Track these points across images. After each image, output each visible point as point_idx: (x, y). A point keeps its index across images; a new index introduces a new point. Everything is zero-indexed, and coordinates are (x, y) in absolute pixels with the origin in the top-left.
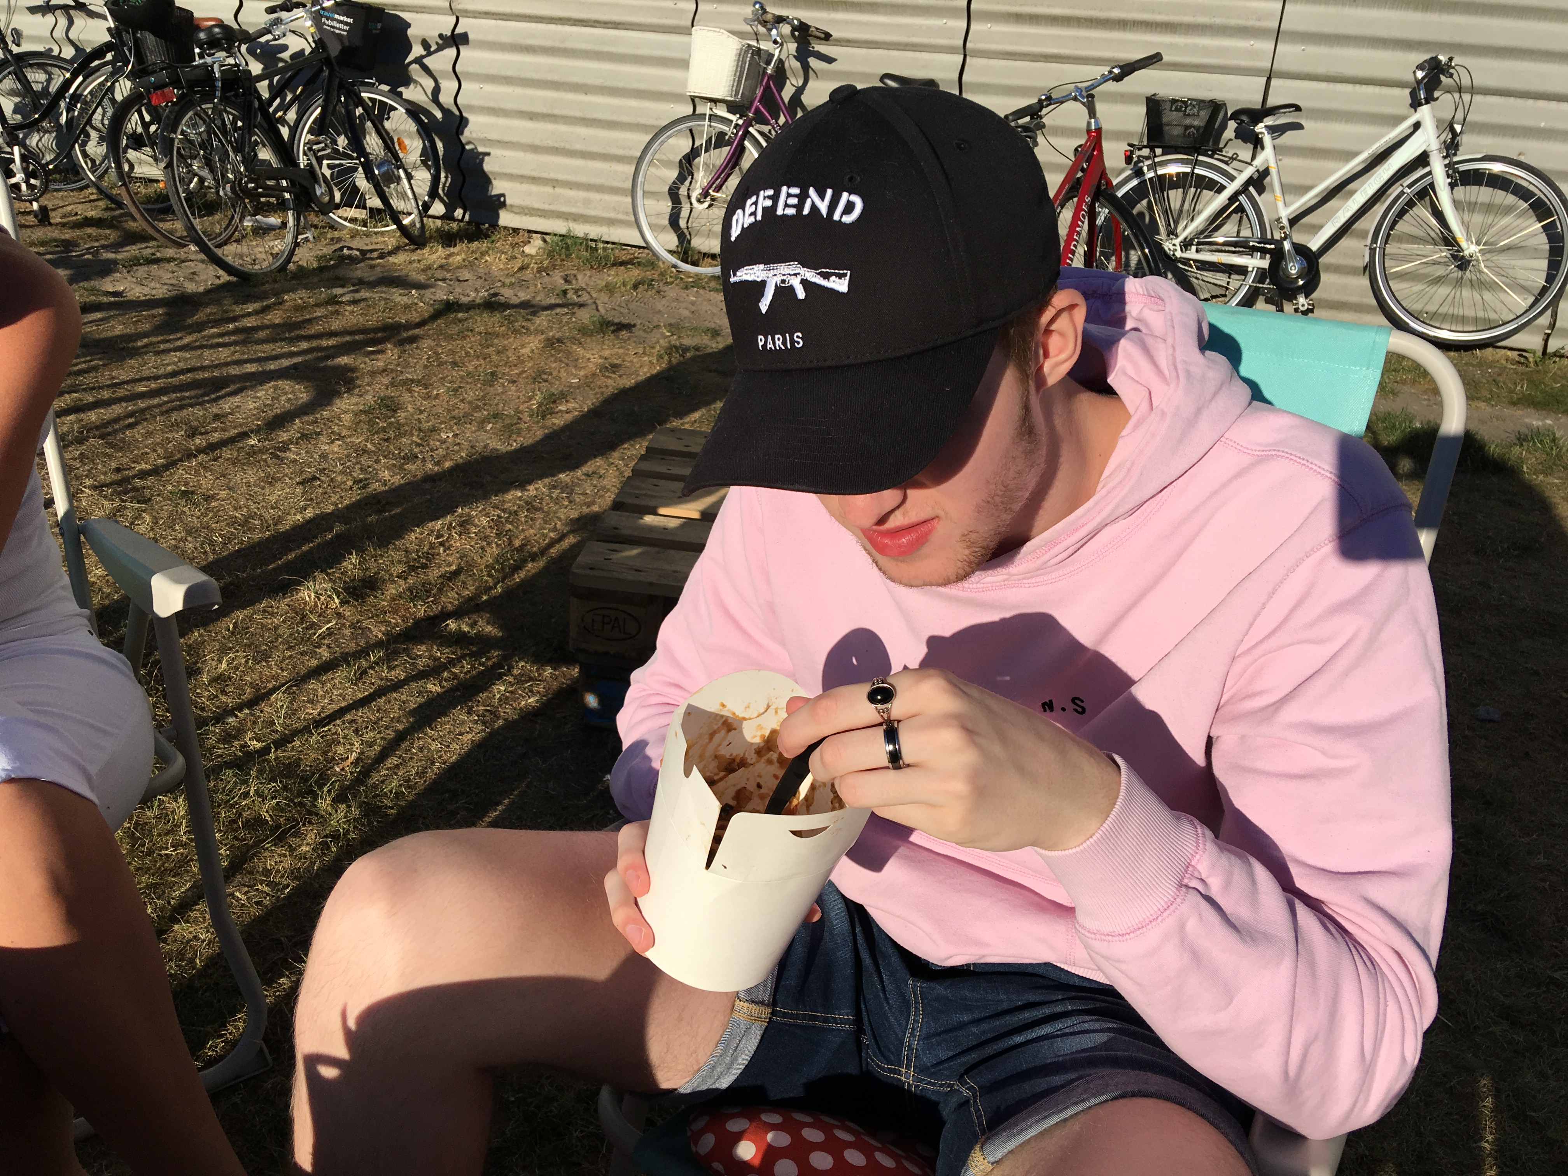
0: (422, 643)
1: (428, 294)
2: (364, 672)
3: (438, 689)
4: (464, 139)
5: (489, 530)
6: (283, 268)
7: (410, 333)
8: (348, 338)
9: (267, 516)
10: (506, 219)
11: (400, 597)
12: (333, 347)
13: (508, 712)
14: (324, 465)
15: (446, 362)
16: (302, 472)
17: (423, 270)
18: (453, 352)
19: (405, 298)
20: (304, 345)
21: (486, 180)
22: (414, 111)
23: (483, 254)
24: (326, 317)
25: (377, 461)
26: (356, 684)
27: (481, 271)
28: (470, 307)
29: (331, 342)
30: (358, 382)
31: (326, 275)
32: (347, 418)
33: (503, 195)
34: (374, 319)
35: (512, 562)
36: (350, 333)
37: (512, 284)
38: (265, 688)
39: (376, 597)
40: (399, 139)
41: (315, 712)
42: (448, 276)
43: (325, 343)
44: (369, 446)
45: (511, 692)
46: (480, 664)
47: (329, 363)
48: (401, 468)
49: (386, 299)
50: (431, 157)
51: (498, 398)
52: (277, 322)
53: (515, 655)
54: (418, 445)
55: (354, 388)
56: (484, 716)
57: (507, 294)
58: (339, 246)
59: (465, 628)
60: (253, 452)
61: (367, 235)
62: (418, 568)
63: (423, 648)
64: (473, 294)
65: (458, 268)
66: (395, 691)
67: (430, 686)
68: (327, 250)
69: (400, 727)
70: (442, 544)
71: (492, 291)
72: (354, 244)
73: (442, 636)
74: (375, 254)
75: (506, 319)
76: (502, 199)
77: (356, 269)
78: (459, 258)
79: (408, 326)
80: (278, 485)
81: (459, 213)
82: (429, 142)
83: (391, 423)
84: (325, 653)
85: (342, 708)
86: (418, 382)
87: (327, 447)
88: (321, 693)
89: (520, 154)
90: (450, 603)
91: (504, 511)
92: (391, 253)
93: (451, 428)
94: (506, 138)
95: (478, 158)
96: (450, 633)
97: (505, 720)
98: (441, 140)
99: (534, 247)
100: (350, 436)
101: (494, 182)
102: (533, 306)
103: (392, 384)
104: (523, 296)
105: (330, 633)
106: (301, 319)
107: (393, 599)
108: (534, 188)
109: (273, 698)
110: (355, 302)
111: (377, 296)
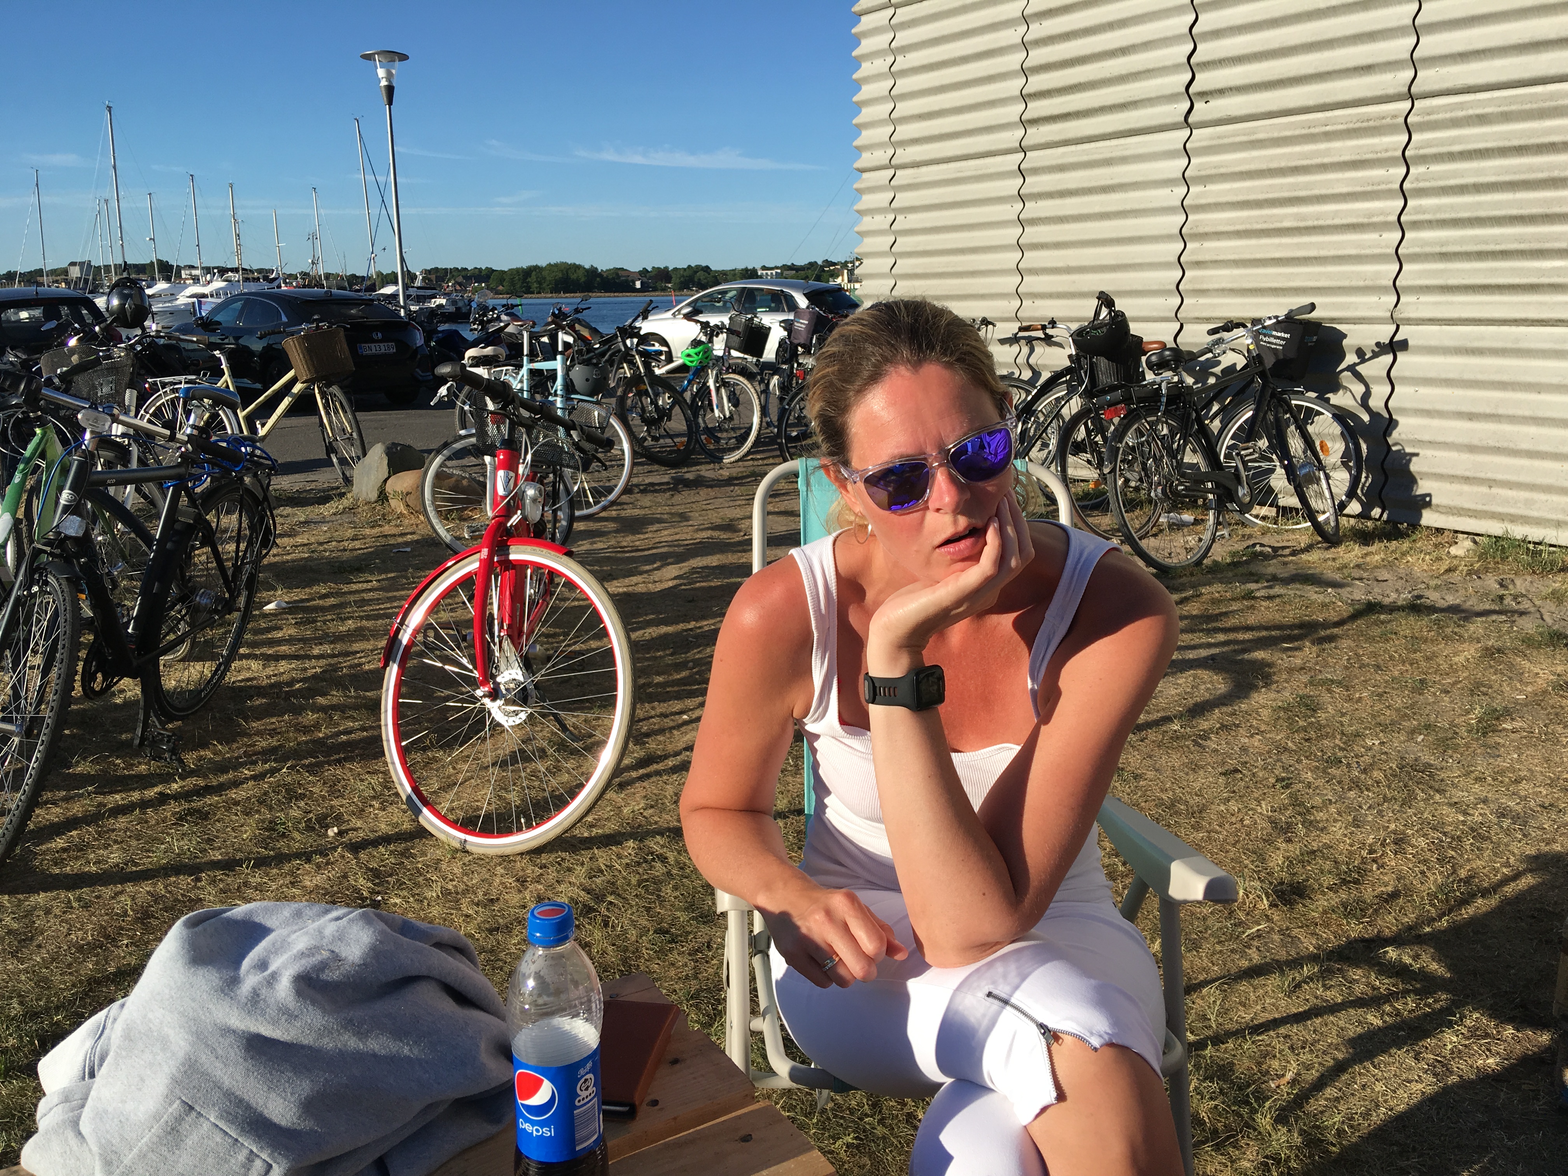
0: (1358, 967)
1: (1344, 592)
2: (1298, 986)
3: (1380, 1023)
4: (1390, 441)
5: (1429, 854)
6: (1199, 563)
7: (1328, 632)
8: (1264, 633)
9: (1192, 802)
10: (1428, 518)
11: (1333, 911)
12: (1249, 641)
13: (1463, 1069)
14: (1244, 759)
15: (1368, 665)
16: (1224, 763)
17: (1338, 569)
18: (1375, 655)
19: (1321, 596)
20: (1221, 637)
21: (1411, 480)
22: (1341, 416)
23: (1404, 554)
24: (1242, 611)
25: (1299, 761)
26: (1289, 997)
27: (1402, 571)
28: (1392, 609)
29: (1248, 636)
30: (1275, 678)
31: (1241, 570)
32: (1265, 713)
33: (1429, 495)
34: (1290, 615)
35: (1458, 894)
36: (1267, 628)
37: (1437, 588)
38: (1196, 979)
39: (1304, 906)
40: (1322, 442)
41: (1248, 1017)
42: (1365, 575)
43: (1241, 636)
44: (1290, 744)
45: (1466, 1046)
46: (1425, 1005)
47: (1246, 656)
48: (1324, 771)
49: (1301, 596)
50: (1354, 457)
51: (1429, 707)
52: (1194, 613)
53: (1468, 1004)
54: (1341, 749)
55: (1272, 683)
56: (1435, 1067)
57: (1434, 597)
58: (1251, 542)
59: (1407, 960)
60: (1176, 737)
61: (1278, 532)
62: (1350, 882)
63: (1359, 972)
64: (1394, 595)
65: (1376, 567)
66: (1332, 1014)
67: (1370, 1018)
68: (1240, 546)
69: (1340, 1056)
70: (1374, 860)
71: (1415, 593)
72: (1265, 541)
73: (1380, 964)
74: (1287, 552)
75: (1437, 622)
76: (1428, 499)
77: (1270, 565)
78: (1377, 557)
79: (1325, 625)
80: (1201, 772)
81: (1376, 512)
82: (1353, 444)
83: (1312, 723)
84: (1255, 957)
85: (1275, 1020)
86: (1339, 683)
87: (1247, 740)
88: (1253, 997)
89: (1454, 455)
90: (1388, 927)
91: (1445, 834)
92: (1303, 551)
93: (1377, 735)
94: (1441, 439)
95: (1404, 459)
96: (1390, 962)
97: (1460, 1077)
98: (1365, 442)
99: (1462, 548)
100: (1270, 732)
101: (1419, 482)
102: (1463, 611)
103: (1311, 683)
104: (1452, 599)
105: (1259, 935)
106: (1217, 611)
107: (1325, 912)
108: (1466, 488)
109: (1205, 991)
110: (1270, 598)
111: (1291, 592)
